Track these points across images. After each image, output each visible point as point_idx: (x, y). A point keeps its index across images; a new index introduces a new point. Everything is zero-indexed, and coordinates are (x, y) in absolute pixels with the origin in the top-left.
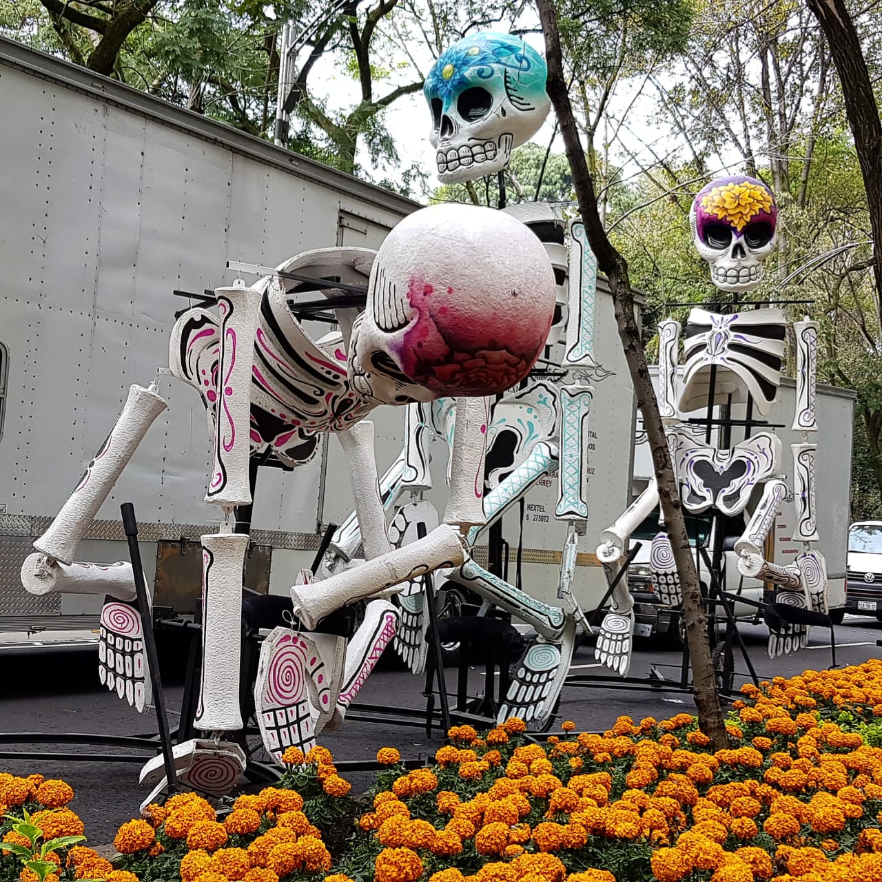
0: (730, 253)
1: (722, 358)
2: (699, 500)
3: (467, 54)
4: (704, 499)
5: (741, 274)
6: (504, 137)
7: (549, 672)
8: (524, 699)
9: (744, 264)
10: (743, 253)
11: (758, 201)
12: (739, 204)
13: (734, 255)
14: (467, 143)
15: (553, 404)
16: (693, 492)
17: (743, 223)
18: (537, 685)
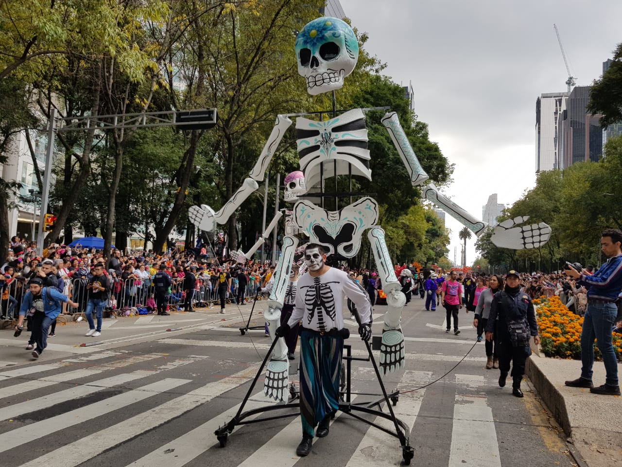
3: (325, 25)
6: (342, 71)
7: (400, 344)
8: (391, 360)
14: (327, 71)
15: (375, 209)
18: (395, 352)
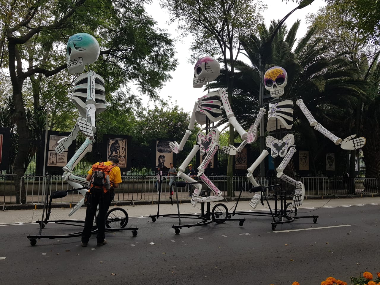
0: (273, 87)
1: (274, 115)
2: (275, 154)
4: (276, 153)
5: (276, 92)
9: (277, 89)
10: (276, 87)
11: (279, 72)
12: (273, 74)
13: (274, 88)
16: (274, 152)
17: (275, 79)
